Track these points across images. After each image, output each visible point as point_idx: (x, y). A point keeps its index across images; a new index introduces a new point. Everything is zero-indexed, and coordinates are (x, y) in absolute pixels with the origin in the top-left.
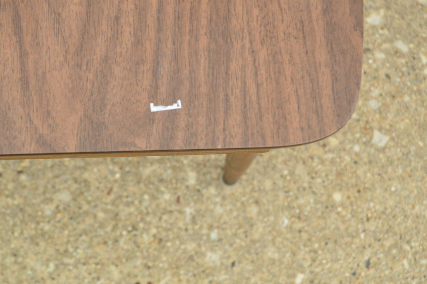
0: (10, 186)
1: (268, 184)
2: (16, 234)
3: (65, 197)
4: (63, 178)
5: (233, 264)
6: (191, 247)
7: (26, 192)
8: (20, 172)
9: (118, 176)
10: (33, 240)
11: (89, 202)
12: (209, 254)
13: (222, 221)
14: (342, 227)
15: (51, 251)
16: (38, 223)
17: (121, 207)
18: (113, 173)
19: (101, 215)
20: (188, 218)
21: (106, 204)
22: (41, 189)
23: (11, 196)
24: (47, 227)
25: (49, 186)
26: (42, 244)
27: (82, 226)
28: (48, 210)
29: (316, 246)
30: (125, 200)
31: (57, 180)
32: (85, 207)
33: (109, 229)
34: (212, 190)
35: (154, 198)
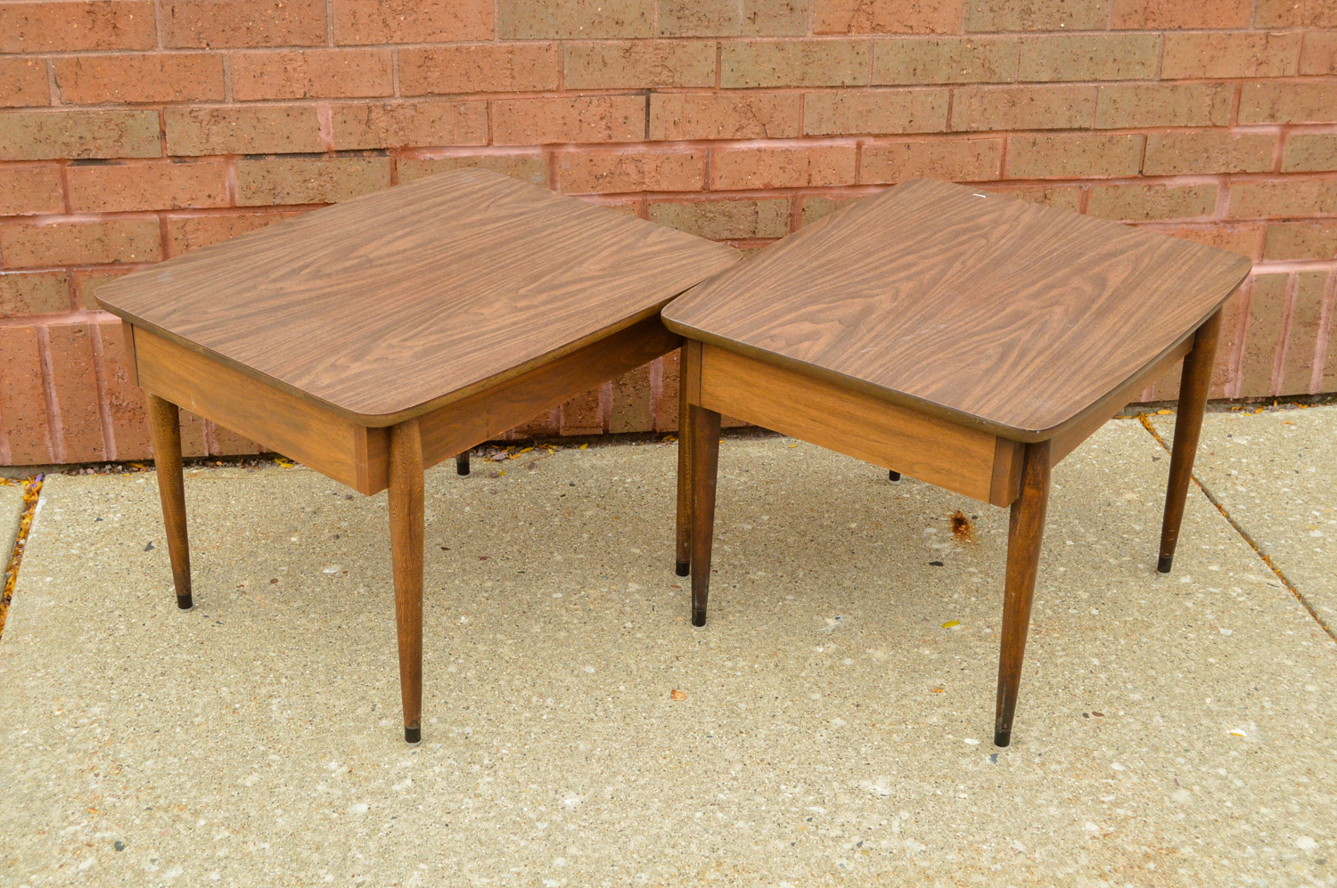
5: (1153, 698)
6: (1116, 693)
7: (973, 678)
12: (1131, 695)
13: (1131, 679)
14: (1225, 674)
17: (1050, 679)
19: (1037, 684)
20: (1105, 680)
22: (984, 676)
25: (989, 674)
29: (1211, 684)
33: (1047, 689)
35: (1071, 673)
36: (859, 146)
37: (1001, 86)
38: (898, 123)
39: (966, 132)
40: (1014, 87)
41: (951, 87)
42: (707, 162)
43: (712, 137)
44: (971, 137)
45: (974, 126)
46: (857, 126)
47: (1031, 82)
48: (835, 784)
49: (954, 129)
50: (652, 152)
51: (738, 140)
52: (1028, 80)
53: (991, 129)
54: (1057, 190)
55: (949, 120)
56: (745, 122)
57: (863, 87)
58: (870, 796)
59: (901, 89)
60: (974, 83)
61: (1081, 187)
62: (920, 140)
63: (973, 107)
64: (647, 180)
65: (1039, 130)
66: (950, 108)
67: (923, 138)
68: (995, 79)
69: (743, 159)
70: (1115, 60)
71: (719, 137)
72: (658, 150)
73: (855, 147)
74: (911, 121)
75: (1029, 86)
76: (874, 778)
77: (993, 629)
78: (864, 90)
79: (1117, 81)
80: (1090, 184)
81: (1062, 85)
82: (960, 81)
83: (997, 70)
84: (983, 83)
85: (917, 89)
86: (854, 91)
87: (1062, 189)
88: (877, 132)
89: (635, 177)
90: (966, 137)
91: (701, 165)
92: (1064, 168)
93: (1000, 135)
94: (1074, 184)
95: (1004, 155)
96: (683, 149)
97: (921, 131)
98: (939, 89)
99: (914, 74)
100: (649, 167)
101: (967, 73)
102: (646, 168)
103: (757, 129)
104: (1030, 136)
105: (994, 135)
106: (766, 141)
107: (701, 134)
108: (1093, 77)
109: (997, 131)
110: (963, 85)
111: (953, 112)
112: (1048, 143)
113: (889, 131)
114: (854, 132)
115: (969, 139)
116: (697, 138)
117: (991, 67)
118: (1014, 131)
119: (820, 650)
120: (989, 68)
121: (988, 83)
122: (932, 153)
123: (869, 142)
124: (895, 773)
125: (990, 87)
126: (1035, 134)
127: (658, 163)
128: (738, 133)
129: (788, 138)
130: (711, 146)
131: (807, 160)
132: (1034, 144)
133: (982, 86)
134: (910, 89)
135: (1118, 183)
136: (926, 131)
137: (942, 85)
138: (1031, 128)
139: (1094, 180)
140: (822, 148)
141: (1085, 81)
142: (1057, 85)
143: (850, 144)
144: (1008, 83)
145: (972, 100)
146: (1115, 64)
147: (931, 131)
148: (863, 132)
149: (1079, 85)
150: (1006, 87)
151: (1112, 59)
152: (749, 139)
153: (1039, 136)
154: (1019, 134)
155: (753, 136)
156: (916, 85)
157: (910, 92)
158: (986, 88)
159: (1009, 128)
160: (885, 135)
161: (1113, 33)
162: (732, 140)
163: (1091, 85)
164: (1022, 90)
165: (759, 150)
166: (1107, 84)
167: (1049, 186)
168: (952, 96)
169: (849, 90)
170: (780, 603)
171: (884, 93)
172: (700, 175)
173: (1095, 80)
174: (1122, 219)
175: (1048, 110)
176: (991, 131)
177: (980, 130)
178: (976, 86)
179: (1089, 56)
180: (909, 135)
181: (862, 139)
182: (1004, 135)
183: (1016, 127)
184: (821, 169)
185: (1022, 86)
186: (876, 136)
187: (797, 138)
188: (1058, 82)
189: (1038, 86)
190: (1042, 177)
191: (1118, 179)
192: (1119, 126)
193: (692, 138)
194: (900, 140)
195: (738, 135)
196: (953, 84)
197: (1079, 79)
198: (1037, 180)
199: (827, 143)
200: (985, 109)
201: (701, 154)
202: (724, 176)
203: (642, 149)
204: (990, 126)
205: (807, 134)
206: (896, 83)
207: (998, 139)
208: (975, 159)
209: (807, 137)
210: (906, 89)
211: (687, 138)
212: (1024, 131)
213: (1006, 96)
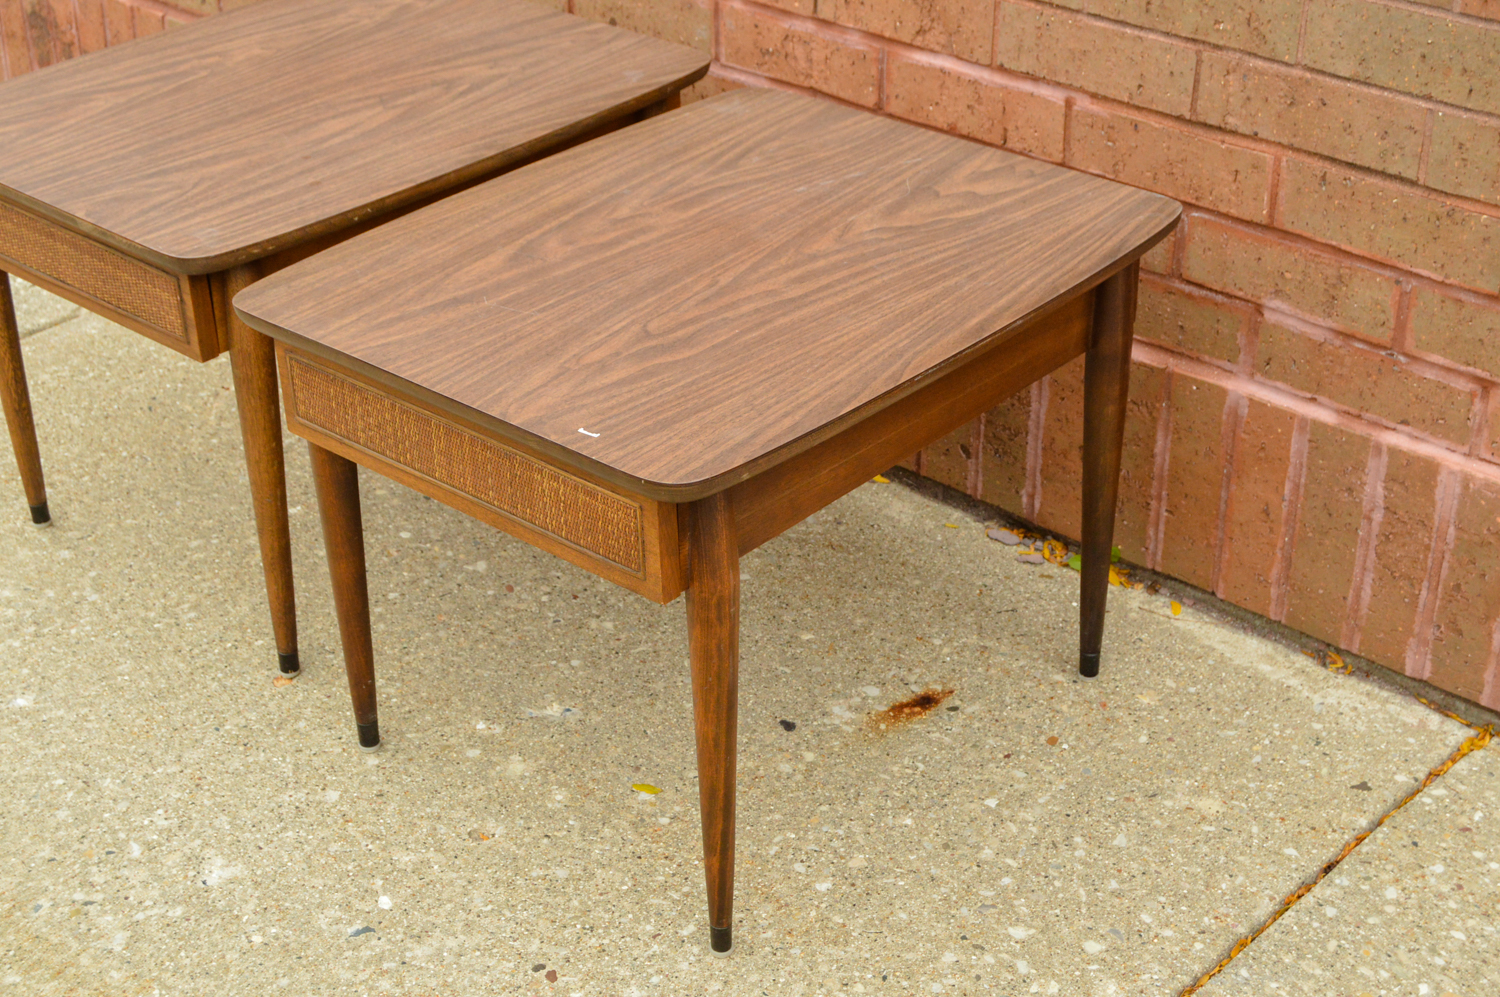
0: (526, 840)
1: (754, 978)
2: (489, 871)
3: (562, 873)
4: (577, 861)
6: (624, 973)
8: (547, 836)
9: (625, 888)
10: (497, 883)
11: (576, 889)
13: (676, 975)
15: (502, 898)
16: (516, 875)
17: (600, 909)
18: (623, 883)
19: (575, 903)
20: (648, 953)
21: (589, 898)
22: (550, 857)
23: (519, 847)
24: (520, 881)
26: (501, 889)
27: (549, 900)
28: (536, 872)
30: (609, 906)
31: (570, 860)
32: (570, 890)
33: (568, 915)
34: (696, 949)
35: (637, 920)
36: (1069, 104)
37: (1275, 66)
38: (1121, 85)
39: (1219, 129)
40: (1297, 72)
41: (1201, 47)
42: (882, 70)
43: (887, 34)
44: (1228, 138)
45: (1232, 122)
46: (1067, 72)
47: (1322, 73)
48: (198, 842)
49: (1202, 118)
50: (821, 35)
51: (921, 49)
52: (1318, 66)
53: (1256, 134)
54: (1360, 274)
55: (1194, 101)
56: (927, 23)
57: (1078, 11)
58: (192, 873)
59: (1128, 31)
60: (1234, 50)
61: (1398, 282)
62: (1154, 122)
63: (1231, 89)
64: (815, 73)
65: (1333, 160)
66: (1197, 81)
67: (1158, 119)
68: (1264, 51)
69: (923, 79)
70: (1465, 70)
71: (895, 36)
72: (828, 35)
73: (1062, 103)
74: (1140, 86)
75: (1320, 78)
76: (233, 863)
77: (670, 824)
78: (1079, 17)
79: (1467, 110)
80: (1414, 282)
81: (1374, 92)
82: (1213, 39)
83: (1269, 36)
84: (1250, 54)
85: (1152, 36)
86: (1066, 15)
87: (1368, 274)
88: (1092, 89)
89: (803, 64)
90: (1220, 137)
91: (874, 71)
92: (1371, 239)
93: (1273, 149)
94: (1388, 273)
95: (1275, 186)
96: (855, 42)
97: (1154, 107)
98: (1182, 44)
99: (1147, 11)
100: (818, 55)
101: (1224, 30)
102: (815, 55)
103: (943, 39)
104: (1318, 165)
105: (1263, 146)
106: (955, 60)
107: (875, 26)
108: (1425, 91)
109: (1267, 142)
110: (1217, 47)
111: (1201, 88)
112: (1346, 186)
113: (1111, 93)
114: (1062, 80)
115: (1223, 142)
116: (871, 30)
117: (1262, 28)
118: (1291, 147)
119: (481, 726)
120: (1256, 29)
121: (1255, 55)
122: (1169, 148)
123: (1083, 103)
124: (259, 872)
125: (1260, 63)
126: (1327, 165)
127: (828, 52)
128: (920, 38)
129: (977, 63)
130: (887, 48)
131: (1000, 106)
132: (1323, 178)
133: (1246, 58)
134: (1142, 34)
135: (1463, 296)
136: (1160, 109)
137: (1187, 39)
138: (1319, 150)
139: (1422, 277)
140: (1021, 93)
141: (1410, 94)
142: (1365, 89)
143: (1057, 96)
144: (1287, 64)
145: (1231, 78)
146: (1465, 78)
147: (1168, 112)
148: (1075, 84)
149: (1402, 98)
150: (1283, 69)
151: (1460, 67)
152: (932, 51)
153: (1333, 171)
154: (1303, 158)
155: (937, 48)
156: (1151, 30)
157: (1141, 38)
158: (1253, 62)
159: (1285, 141)
160: (1105, 99)
161: (1465, 21)
162: (910, 46)
163: (1423, 104)
164: (1308, 82)
165: (942, 71)
166: (1449, 110)
167: (1347, 262)
168: (1199, 62)
169: (1059, 12)
170: (554, 662)
171: (1105, 29)
172: (873, 85)
173: (1428, 98)
174: (1469, 365)
175: (1348, 128)
176: (1254, 137)
177: (1240, 130)
178: (1238, 55)
179: (1419, 51)
180: (1138, 108)
181: (1073, 94)
182: (1279, 151)
183: (1297, 142)
184: (1019, 124)
185: (1308, 75)
186: (1094, 96)
187: (989, 66)
188: (1368, 84)
189: (1334, 82)
190: (1334, 243)
191: (1461, 289)
192: (1467, 192)
193: (864, 28)
194: (1124, 113)
195: (919, 41)
196: (1204, 42)
197: (1401, 88)
198: (1326, 245)
199: (1027, 87)
200: (1249, 99)
201: (875, 55)
202: (901, 97)
203: (810, 27)
204: (1255, 129)
205: (1002, 66)
206: (1121, 17)
207: (1267, 154)
208: (1231, 178)
209: (1002, 69)
210: (1137, 32)
211: (858, 26)
212: (1309, 153)
213: (1282, 84)
